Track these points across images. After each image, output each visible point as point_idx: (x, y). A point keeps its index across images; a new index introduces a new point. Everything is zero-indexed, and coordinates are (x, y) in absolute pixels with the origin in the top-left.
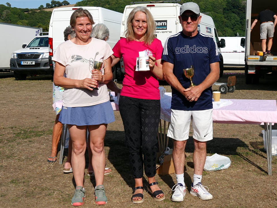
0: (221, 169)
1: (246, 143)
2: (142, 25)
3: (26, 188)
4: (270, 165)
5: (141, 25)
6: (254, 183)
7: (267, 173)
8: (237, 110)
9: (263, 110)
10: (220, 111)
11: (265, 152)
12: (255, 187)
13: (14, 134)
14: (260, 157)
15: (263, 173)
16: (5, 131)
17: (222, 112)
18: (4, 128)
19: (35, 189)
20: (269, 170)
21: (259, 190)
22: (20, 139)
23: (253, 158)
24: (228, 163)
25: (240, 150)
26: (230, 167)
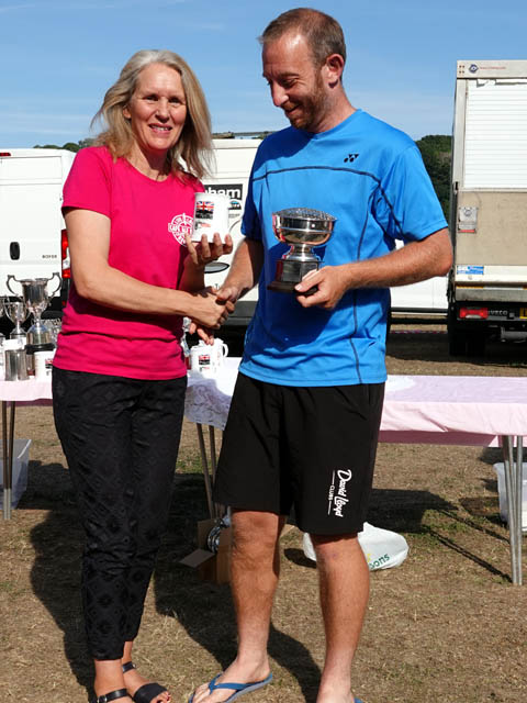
0: (381, 566)
1: (449, 499)
2: (170, 112)
4: (517, 556)
5: (164, 114)
6: (474, 606)
7: (508, 578)
11: (505, 524)
12: (477, 616)
14: (489, 537)
15: (497, 578)
20: (515, 571)
21: (486, 625)
23: (468, 539)
24: (401, 551)
25: (431, 518)
26: (405, 562)
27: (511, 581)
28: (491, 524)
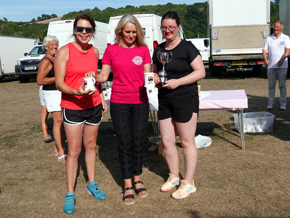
0: (205, 147)
1: (220, 125)
3: (49, 173)
4: (243, 142)
6: (233, 157)
7: (241, 148)
8: (215, 99)
9: (236, 98)
10: (202, 101)
11: (237, 131)
12: (234, 160)
13: (30, 128)
14: (233, 136)
15: (238, 148)
16: (21, 127)
17: (204, 102)
18: (20, 124)
19: (57, 173)
20: (243, 146)
21: (237, 162)
22: (35, 132)
23: (228, 137)
24: (209, 142)
25: (216, 131)
26: (211, 145)
27: (242, 149)
28: (233, 132)
